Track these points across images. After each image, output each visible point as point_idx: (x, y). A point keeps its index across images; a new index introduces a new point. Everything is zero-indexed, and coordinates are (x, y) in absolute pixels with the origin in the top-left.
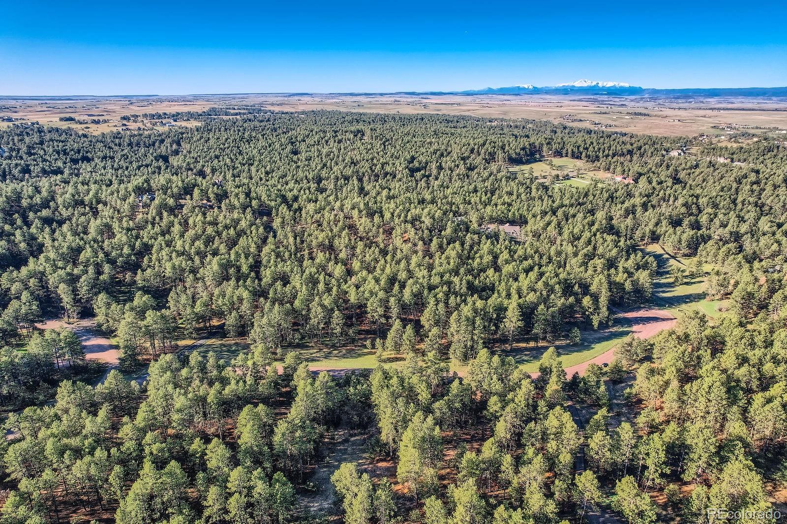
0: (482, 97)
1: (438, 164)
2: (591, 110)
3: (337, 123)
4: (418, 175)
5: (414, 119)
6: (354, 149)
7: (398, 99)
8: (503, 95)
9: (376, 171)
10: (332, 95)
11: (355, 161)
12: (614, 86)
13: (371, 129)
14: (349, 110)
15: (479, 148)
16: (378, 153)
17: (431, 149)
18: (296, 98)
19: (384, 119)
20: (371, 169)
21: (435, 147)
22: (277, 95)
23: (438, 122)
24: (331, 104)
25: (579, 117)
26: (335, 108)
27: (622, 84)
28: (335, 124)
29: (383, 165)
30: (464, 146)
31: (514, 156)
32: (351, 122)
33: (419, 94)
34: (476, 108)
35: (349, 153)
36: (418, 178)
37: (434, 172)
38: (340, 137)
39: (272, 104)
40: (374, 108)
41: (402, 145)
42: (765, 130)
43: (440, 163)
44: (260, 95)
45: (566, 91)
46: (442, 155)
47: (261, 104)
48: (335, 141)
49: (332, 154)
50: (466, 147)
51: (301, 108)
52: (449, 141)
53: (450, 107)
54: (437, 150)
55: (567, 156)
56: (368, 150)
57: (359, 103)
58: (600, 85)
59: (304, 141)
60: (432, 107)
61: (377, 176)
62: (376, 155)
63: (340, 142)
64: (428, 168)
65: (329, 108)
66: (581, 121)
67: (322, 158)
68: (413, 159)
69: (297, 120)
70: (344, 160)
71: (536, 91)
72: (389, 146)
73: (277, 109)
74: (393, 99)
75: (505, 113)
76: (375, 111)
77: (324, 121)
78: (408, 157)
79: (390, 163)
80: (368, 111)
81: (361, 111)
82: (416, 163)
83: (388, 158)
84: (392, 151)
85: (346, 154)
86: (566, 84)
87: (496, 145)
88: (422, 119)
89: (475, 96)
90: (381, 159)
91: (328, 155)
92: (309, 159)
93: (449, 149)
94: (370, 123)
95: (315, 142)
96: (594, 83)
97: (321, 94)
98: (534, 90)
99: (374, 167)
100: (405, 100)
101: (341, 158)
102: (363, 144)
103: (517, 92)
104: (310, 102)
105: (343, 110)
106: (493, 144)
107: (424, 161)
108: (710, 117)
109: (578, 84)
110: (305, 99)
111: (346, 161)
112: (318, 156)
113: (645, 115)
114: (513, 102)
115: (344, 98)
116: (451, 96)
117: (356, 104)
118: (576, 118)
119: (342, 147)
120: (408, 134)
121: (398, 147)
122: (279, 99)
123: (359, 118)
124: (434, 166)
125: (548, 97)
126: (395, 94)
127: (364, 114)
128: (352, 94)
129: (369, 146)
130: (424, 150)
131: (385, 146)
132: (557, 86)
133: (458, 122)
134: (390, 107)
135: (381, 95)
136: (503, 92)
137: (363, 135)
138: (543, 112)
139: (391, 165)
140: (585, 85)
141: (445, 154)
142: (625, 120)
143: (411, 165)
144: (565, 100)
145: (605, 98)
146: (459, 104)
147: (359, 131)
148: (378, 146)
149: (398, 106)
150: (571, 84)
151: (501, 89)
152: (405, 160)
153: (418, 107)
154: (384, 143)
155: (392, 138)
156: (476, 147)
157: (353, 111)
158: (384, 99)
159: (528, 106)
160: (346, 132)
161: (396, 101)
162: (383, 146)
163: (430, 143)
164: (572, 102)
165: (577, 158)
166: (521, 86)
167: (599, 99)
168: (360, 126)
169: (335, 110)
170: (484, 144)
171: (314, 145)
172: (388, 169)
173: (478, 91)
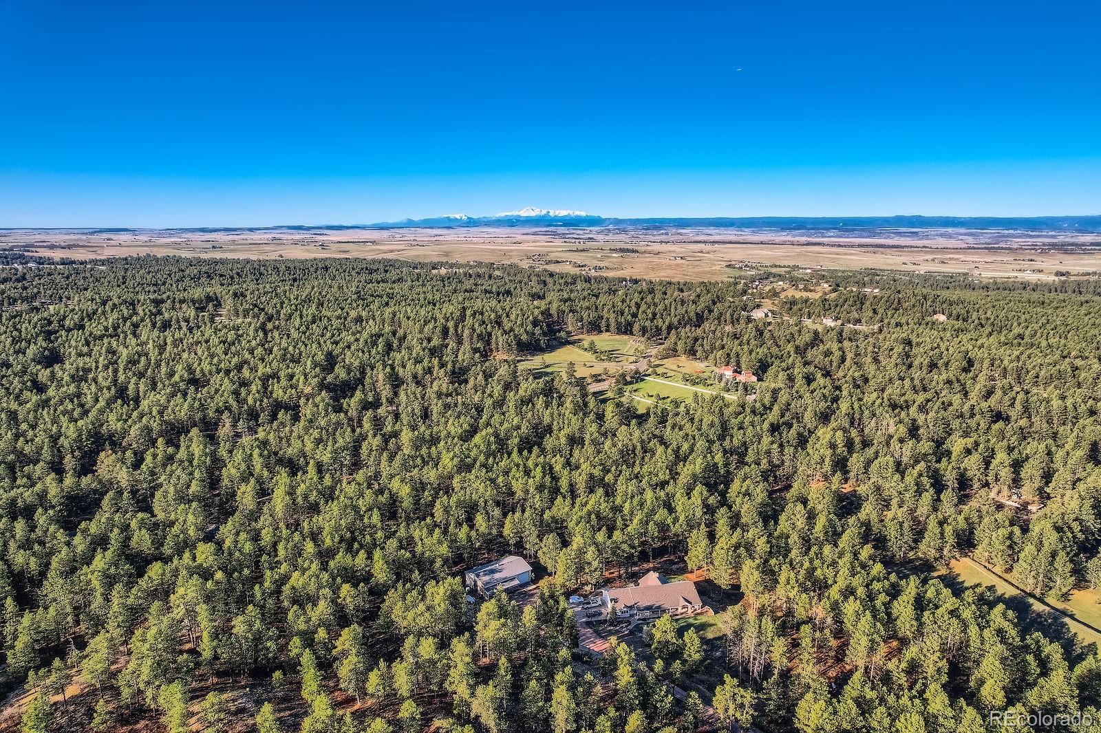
0: (401, 231)
1: (388, 369)
2: (558, 247)
3: (169, 281)
4: (353, 403)
5: (312, 270)
6: (198, 343)
7: (277, 236)
8: (431, 228)
9: (250, 401)
10: (170, 232)
11: (198, 374)
12: (569, 215)
13: (235, 295)
14: (196, 255)
15: (456, 327)
16: (251, 352)
17: (365, 335)
18: (105, 236)
19: (258, 271)
20: (236, 393)
21: (371, 327)
22: (69, 231)
23: (353, 273)
24: (167, 245)
25: (553, 256)
26: (171, 252)
27: (578, 213)
28: (164, 284)
29: (265, 380)
30: (426, 323)
31: (524, 337)
32: (196, 279)
33: (309, 229)
34: (402, 247)
35: (185, 355)
36: (353, 413)
37: (386, 392)
38: (166, 315)
39: (52, 247)
40: (240, 251)
41: (303, 328)
42: (788, 269)
43: (393, 368)
44: (35, 232)
45: (511, 223)
46: (389, 348)
47: (28, 247)
48: (154, 325)
49: (143, 359)
50: (431, 325)
51: (107, 253)
52: (394, 314)
53: (361, 247)
54: (379, 336)
55: (607, 331)
56: (228, 345)
57: (215, 244)
58: (551, 214)
59: (82, 327)
60: (334, 247)
61: (253, 415)
62: (247, 356)
63: (166, 325)
64: (367, 380)
65: (161, 253)
66: (558, 262)
67: (116, 371)
68: (331, 362)
69: (85, 278)
70: (171, 374)
71: (471, 223)
72: (276, 334)
73: (57, 255)
74: (270, 236)
75: (447, 254)
76: (242, 256)
77: (142, 278)
78: (320, 357)
79: (282, 374)
80: (230, 256)
81: (218, 255)
82: (340, 373)
83: (275, 364)
84: (284, 345)
85: (177, 358)
86: (510, 214)
87: (486, 319)
88: (326, 269)
89: (392, 230)
90: (261, 366)
91: (132, 362)
92: (80, 377)
93: (400, 332)
94: (232, 278)
95: (106, 329)
96: (544, 212)
97: (151, 230)
98: (470, 222)
99: (243, 391)
100: (290, 237)
101: (164, 369)
102: (216, 331)
103: (449, 224)
104: (129, 243)
105: (185, 254)
106: (479, 317)
107: (357, 363)
108: (708, 253)
109: (525, 213)
110: (123, 237)
111: (176, 378)
112: (106, 367)
113: (633, 251)
114: (448, 238)
115: (189, 236)
116: (357, 230)
117: (209, 245)
118: (548, 258)
119: (169, 341)
120: (309, 300)
121: (295, 334)
122: (72, 237)
123: (211, 271)
124: (380, 375)
125: (490, 230)
126: (272, 229)
127: (223, 262)
128: (203, 230)
129: (231, 336)
130: (351, 338)
131: (266, 334)
132: (498, 215)
133: (386, 271)
134: (267, 248)
135: (251, 230)
136: (428, 224)
137: (218, 305)
138: (500, 250)
139: (284, 382)
140: (533, 214)
141: (395, 344)
142: (615, 260)
143: (330, 378)
144: (517, 233)
145: (562, 230)
146: (373, 242)
147: (209, 299)
148: (251, 333)
149: (279, 248)
150: (516, 213)
151: (426, 221)
152: (315, 365)
153: (311, 247)
154: (263, 327)
155: (278, 312)
156: (451, 324)
157: (204, 256)
158: (256, 237)
159: (471, 243)
160: (182, 301)
161: (275, 239)
162: (261, 334)
163: (359, 320)
164: (526, 236)
165: (625, 333)
166: (452, 216)
167: (559, 232)
168: (215, 288)
169: (171, 255)
170: (463, 318)
171: (101, 338)
172: (279, 391)
173: (394, 223)
